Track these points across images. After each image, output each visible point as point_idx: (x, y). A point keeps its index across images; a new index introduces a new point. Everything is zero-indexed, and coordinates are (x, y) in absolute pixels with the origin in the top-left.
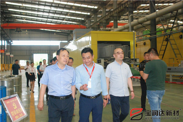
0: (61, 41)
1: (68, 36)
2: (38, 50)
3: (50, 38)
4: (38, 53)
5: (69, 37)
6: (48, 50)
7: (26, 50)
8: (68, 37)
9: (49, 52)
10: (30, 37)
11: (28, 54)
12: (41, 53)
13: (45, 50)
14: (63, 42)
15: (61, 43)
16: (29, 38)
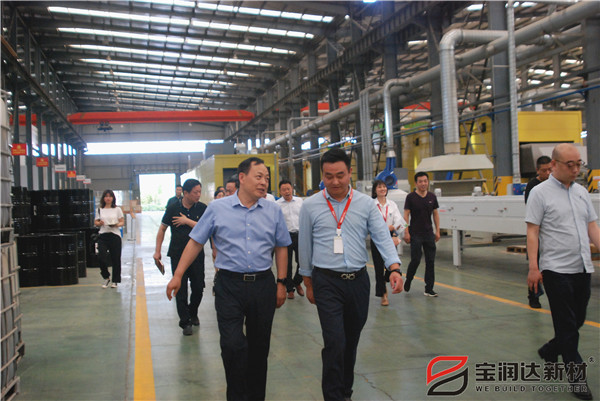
0: (207, 142)
1: (223, 127)
2: (151, 165)
3: (178, 135)
4: (151, 171)
5: (227, 129)
6: (174, 165)
7: (122, 166)
8: (224, 131)
9: (177, 168)
10: (129, 133)
11: (125, 176)
12: (157, 171)
13: (169, 165)
14: (212, 142)
15: (208, 145)
16: (128, 136)
